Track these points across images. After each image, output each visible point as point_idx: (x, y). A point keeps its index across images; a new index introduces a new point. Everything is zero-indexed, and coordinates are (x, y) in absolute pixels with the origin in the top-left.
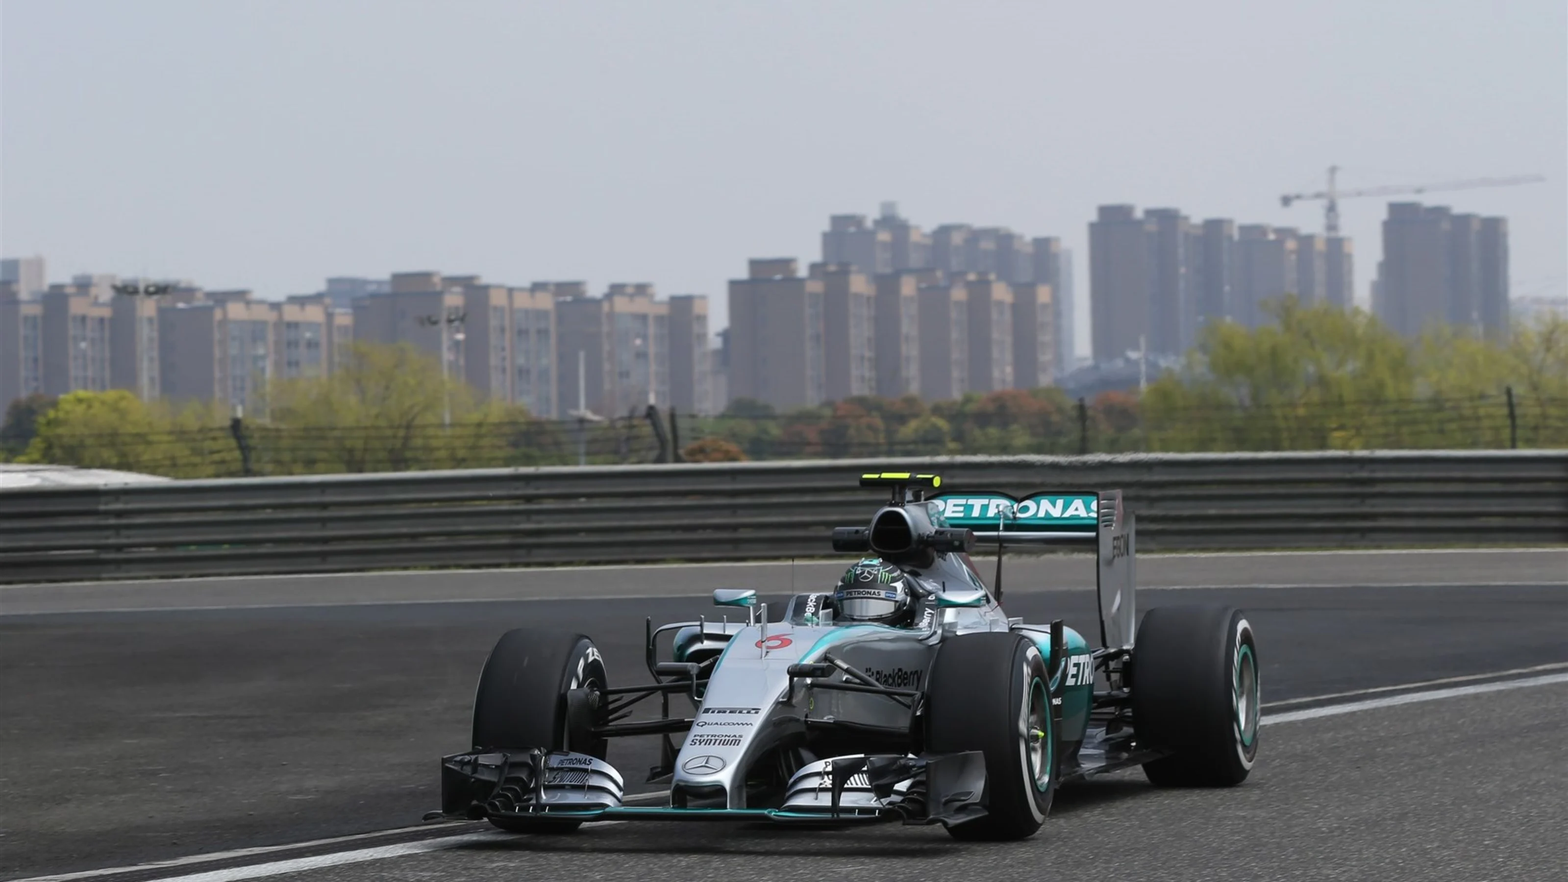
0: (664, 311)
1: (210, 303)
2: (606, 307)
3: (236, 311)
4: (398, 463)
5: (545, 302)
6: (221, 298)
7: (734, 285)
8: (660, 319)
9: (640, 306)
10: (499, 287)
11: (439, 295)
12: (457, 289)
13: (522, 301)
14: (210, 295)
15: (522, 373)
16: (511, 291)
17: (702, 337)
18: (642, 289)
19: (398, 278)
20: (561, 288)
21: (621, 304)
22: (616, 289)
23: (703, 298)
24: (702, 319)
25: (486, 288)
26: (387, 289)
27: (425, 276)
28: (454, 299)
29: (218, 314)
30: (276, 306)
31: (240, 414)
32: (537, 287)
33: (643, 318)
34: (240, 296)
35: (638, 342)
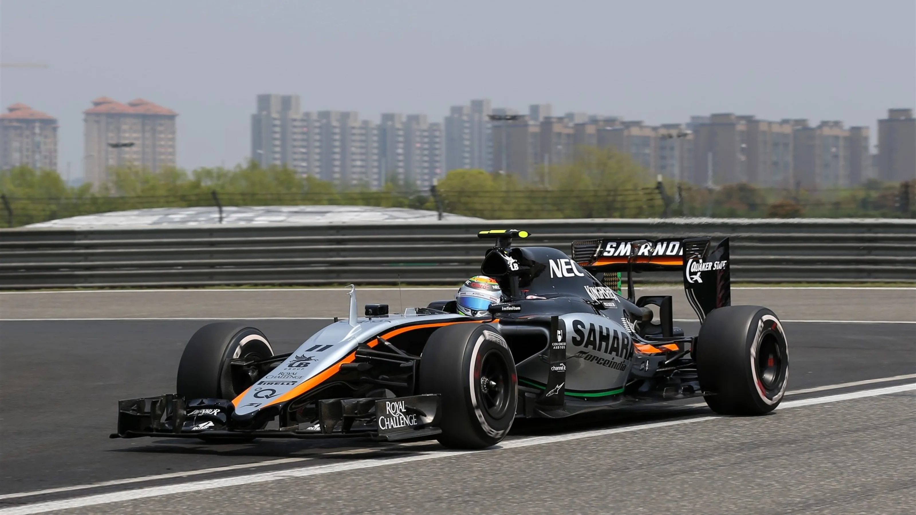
0: (847, 134)
1: (621, 127)
2: (818, 132)
3: (635, 131)
5: (787, 129)
6: (628, 125)
7: (881, 122)
8: (846, 138)
9: (836, 132)
10: (764, 121)
11: (733, 125)
12: (743, 122)
13: (776, 129)
14: (623, 123)
15: (776, 164)
16: (770, 123)
17: (866, 148)
18: (837, 124)
19: (714, 116)
20: (797, 122)
21: (826, 131)
22: (824, 124)
23: (867, 128)
24: (866, 139)
25: (757, 122)
26: (707, 122)
27: (727, 115)
28: (741, 127)
29: (626, 133)
30: (655, 129)
32: (785, 122)
33: (837, 138)
34: (637, 124)
35: (834, 150)
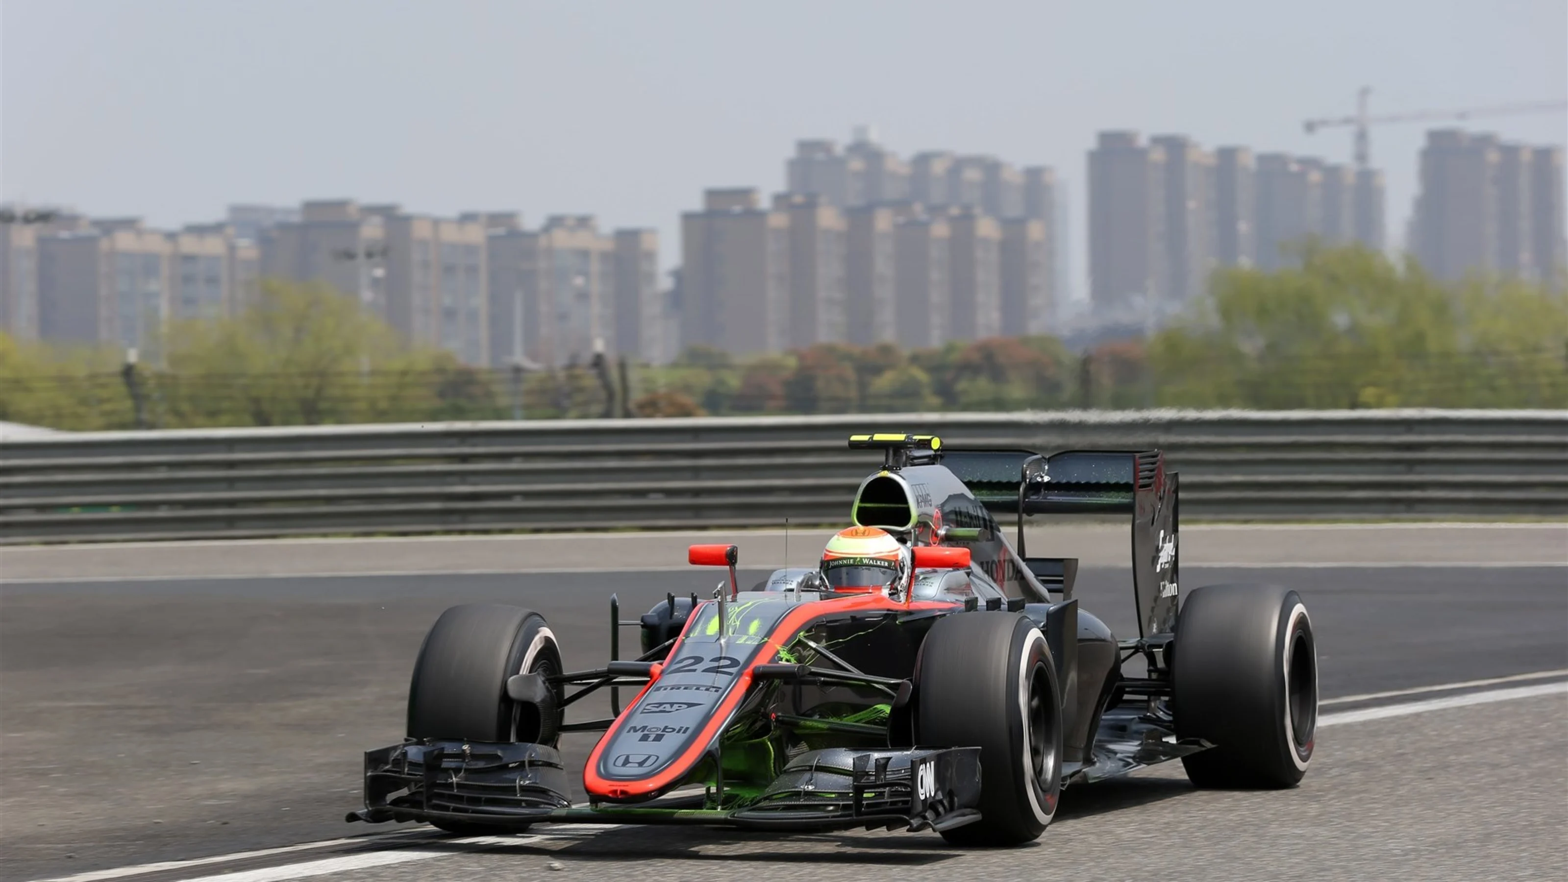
0: (608, 246)
1: (95, 232)
2: (543, 242)
3: (125, 241)
4: (312, 415)
5: (475, 234)
6: (109, 227)
7: (688, 218)
8: (605, 256)
9: (582, 240)
10: (423, 218)
11: (353, 227)
12: (377, 220)
13: (450, 234)
14: (97, 223)
15: (450, 314)
16: (436, 222)
17: (651, 277)
18: (583, 222)
19: (310, 206)
20: (495, 219)
21: (561, 239)
22: (555, 222)
23: (653, 231)
24: (651, 256)
25: (407, 220)
26: (296, 219)
27: (341, 205)
28: (372, 231)
29: (104, 245)
30: (171, 236)
31: (132, 356)
32: (467, 218)
33: (584, 254)
34: (129, 224)
35: (579, 281)
